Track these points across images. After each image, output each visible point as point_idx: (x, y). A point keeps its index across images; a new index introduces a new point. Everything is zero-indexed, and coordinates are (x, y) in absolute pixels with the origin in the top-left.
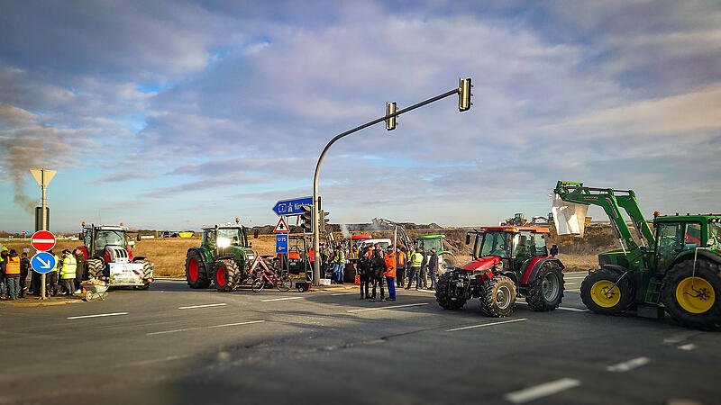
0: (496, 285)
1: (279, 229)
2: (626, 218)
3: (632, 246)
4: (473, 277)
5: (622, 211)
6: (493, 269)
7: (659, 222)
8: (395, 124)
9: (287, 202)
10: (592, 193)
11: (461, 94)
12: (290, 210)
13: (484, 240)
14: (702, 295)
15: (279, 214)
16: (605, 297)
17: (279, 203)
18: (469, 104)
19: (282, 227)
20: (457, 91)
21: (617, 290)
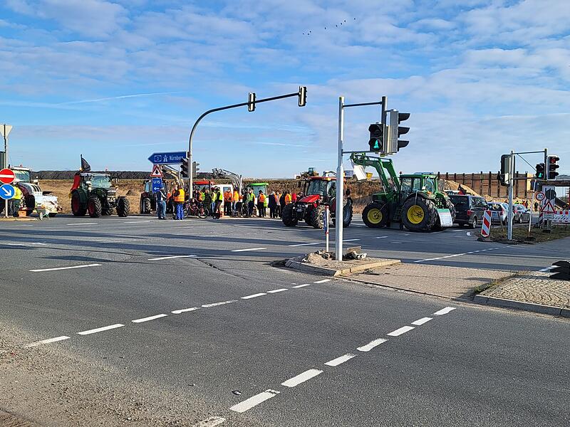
0: (320, 211)
1: (154, 174)
2: (388, 175)
3: (388, 190)
4: (307, 206)
5: (385, 170)
6: (317, 201)
7: (402, 177)
8: (254, 107)
9: (163, 155)
10: (371, 159)
11: (300, 96)
12: (165, 160)
13: (309, 185)
14: (419, 215)
15: (154, 163)
16: (374, 218)
17: (155, 154)
18: (305, 102)
19: (157, 172)
20: (298, 94)
21: (380, 214)
